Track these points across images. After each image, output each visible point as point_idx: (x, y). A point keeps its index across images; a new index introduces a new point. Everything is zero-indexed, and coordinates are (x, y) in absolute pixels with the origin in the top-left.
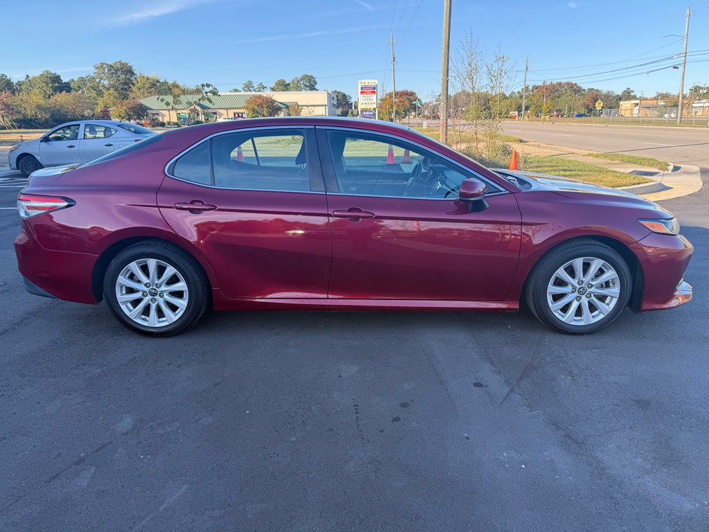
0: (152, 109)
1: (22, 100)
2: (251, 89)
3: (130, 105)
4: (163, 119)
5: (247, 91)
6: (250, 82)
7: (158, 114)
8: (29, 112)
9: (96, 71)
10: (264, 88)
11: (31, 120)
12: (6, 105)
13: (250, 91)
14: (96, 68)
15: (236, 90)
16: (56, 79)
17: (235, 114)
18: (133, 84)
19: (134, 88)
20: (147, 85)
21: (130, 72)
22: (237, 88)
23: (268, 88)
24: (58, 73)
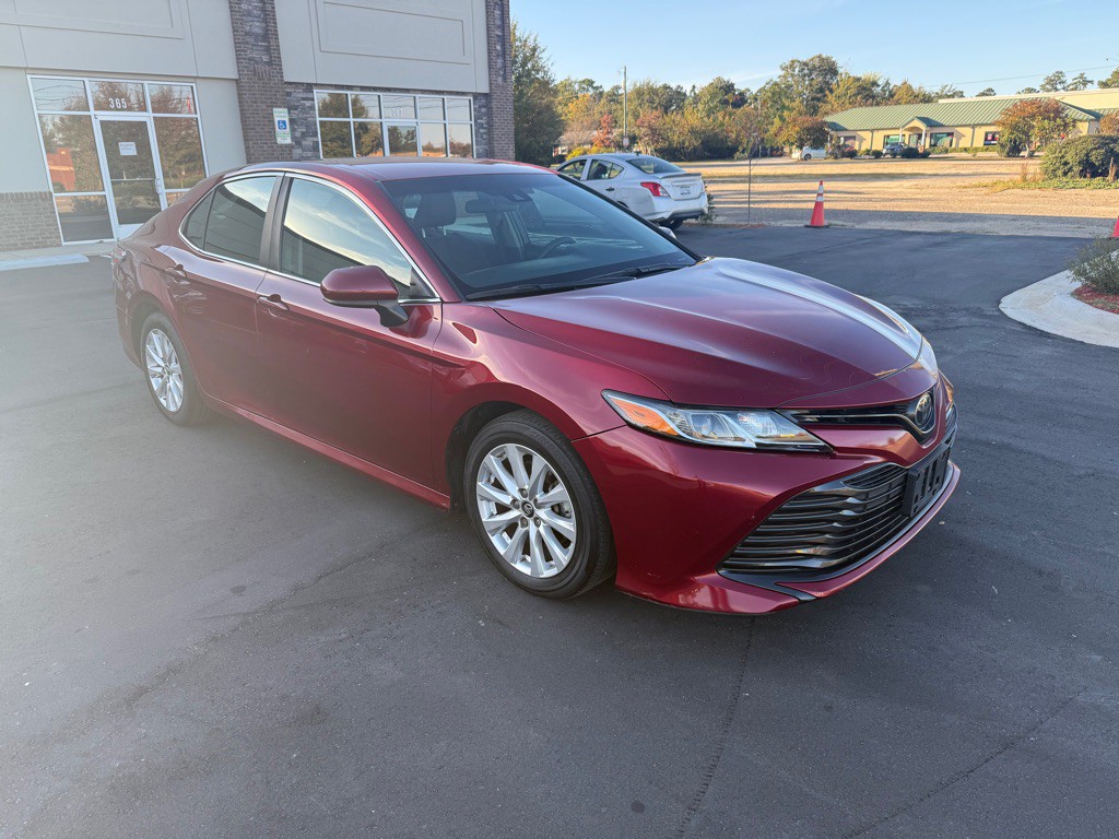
0: (846, 130)
1: (674, 121)
2: (1059, 87)
3: (806, 125)
4: (860, 146)
5: (1048, 91)
6: (1060, 74)
7: (854, 138)
8: (676, 138)
9: (782, 73)
10: (1085, 83)
11: (676, 149)
12: (652, 129)
13: (1056, 90)
14: (783, 69)
15: (1030, 90)
16: (729, 88)
17: (986, 134)
18: (831, 91)
19: (830, 97)
20: (853, 91)
21: (830, 69)
22: (1032, 87)
23: (1096, 82)
24: (732, 81)
